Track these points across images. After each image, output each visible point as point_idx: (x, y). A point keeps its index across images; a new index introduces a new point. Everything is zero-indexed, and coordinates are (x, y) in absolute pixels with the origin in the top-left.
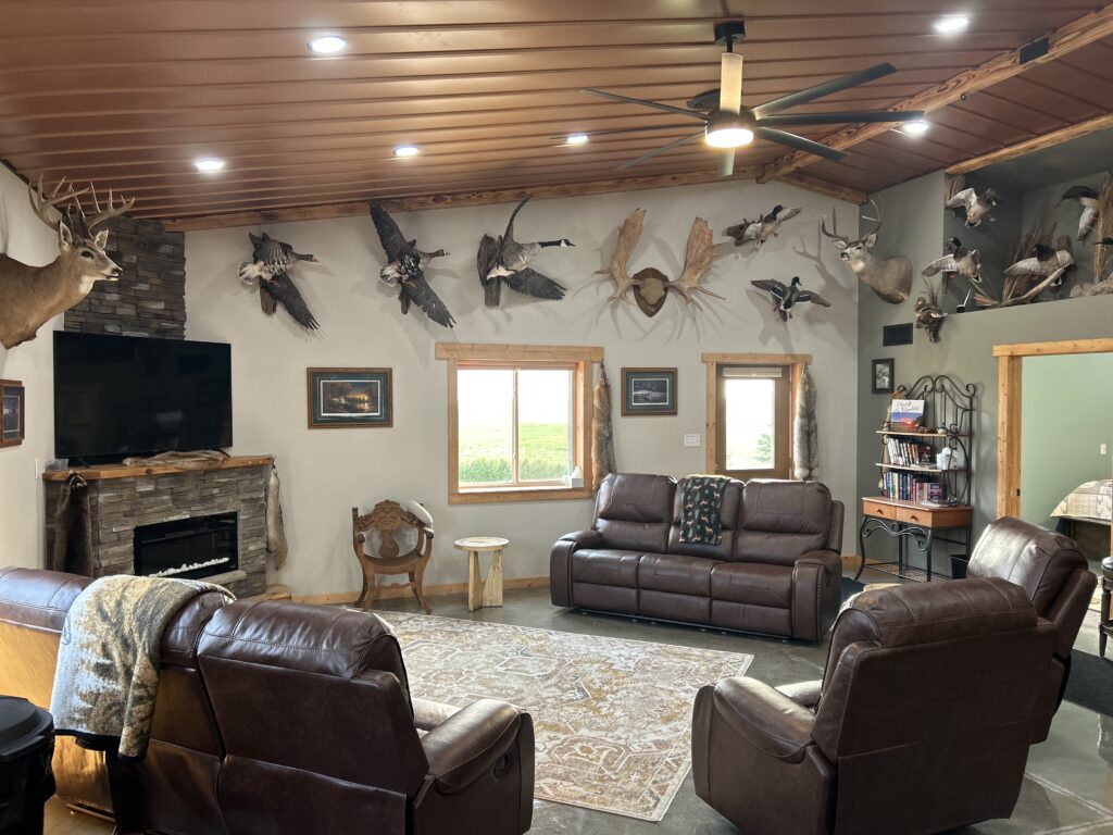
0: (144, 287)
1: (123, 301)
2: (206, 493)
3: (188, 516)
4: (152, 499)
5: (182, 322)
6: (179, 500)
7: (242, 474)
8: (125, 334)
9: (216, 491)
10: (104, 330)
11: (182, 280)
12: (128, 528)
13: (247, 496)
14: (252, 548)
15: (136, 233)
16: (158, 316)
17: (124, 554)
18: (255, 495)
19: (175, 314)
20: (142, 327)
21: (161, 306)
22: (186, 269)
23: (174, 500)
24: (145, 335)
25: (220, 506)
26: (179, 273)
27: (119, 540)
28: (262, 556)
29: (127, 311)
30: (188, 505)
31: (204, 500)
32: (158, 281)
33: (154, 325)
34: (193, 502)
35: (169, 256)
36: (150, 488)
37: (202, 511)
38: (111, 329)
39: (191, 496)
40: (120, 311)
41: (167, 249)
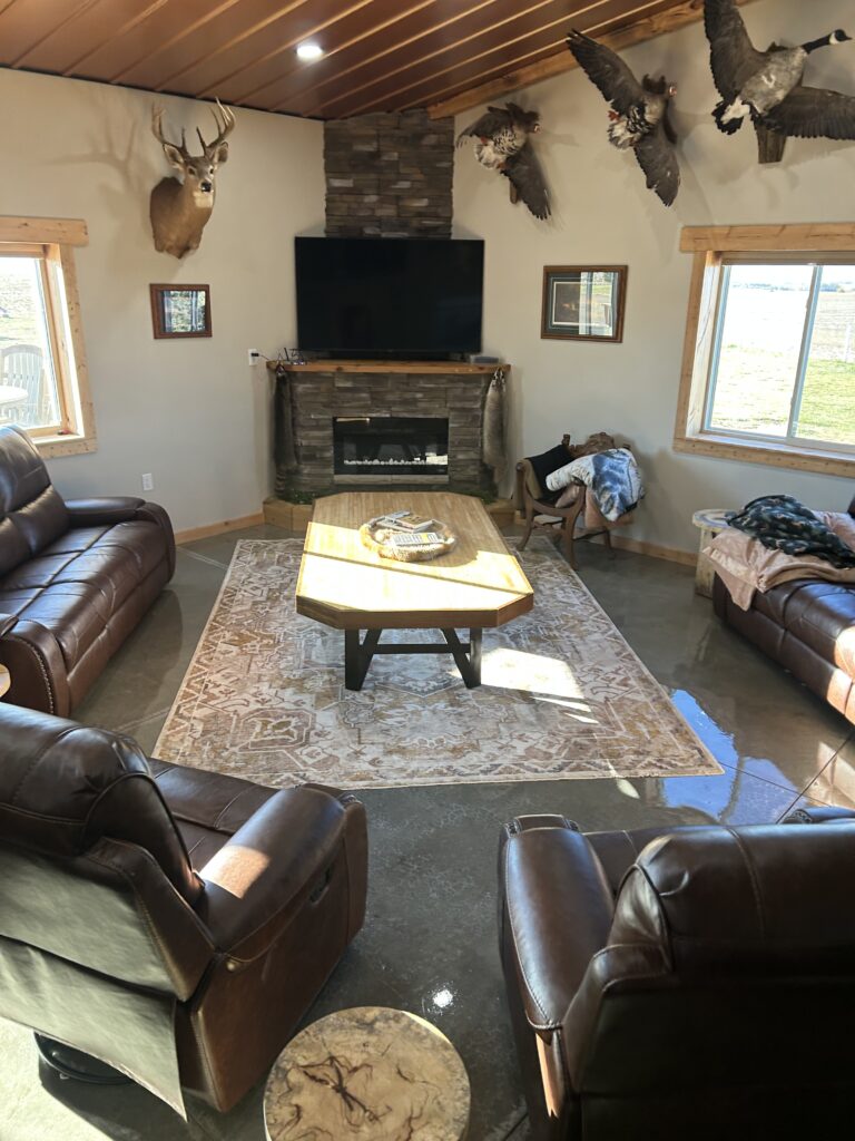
0: (405, 185)
1: (381, 202)
2: (408, 396)
3: (388, 416)
4: (349, 395)
5: (450, 218)
6: (377, 400)
7: (452, 381)
8: (384, 235)
9: (419, 395)
10: (362, 232)
11: (449, 172)
12: (326, 417)
13: (458, 405)
14: (460, 457)
15: (398, 128)
16: (420, 214)
17: (323, 438)
18: (467, 405)
19: (440, 210)
20: (404, 226)
21: (424, 202)
22: (455, 159)
23: (373, 399)
24: (406, 234)
25: (425, 411)
26: (445, 165)
27: (318, 427)
28: (472, 467)
29: (388, 211)
30: (389, 405)
31: (405, 402)
32: (420, 177)
33: (415, 223)
34: (394, 403)
35: (434, 147)
36: (349, 385)
37: (403, 413)
38: (369, 231)
39: (390, 397)
40: (379, 213)
41: (431, 139)
